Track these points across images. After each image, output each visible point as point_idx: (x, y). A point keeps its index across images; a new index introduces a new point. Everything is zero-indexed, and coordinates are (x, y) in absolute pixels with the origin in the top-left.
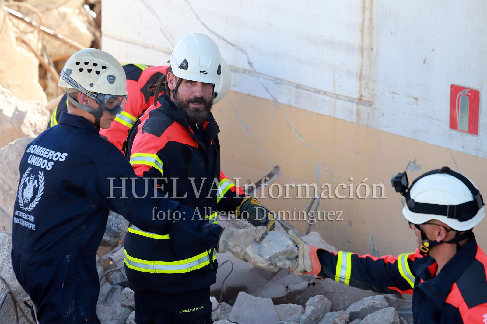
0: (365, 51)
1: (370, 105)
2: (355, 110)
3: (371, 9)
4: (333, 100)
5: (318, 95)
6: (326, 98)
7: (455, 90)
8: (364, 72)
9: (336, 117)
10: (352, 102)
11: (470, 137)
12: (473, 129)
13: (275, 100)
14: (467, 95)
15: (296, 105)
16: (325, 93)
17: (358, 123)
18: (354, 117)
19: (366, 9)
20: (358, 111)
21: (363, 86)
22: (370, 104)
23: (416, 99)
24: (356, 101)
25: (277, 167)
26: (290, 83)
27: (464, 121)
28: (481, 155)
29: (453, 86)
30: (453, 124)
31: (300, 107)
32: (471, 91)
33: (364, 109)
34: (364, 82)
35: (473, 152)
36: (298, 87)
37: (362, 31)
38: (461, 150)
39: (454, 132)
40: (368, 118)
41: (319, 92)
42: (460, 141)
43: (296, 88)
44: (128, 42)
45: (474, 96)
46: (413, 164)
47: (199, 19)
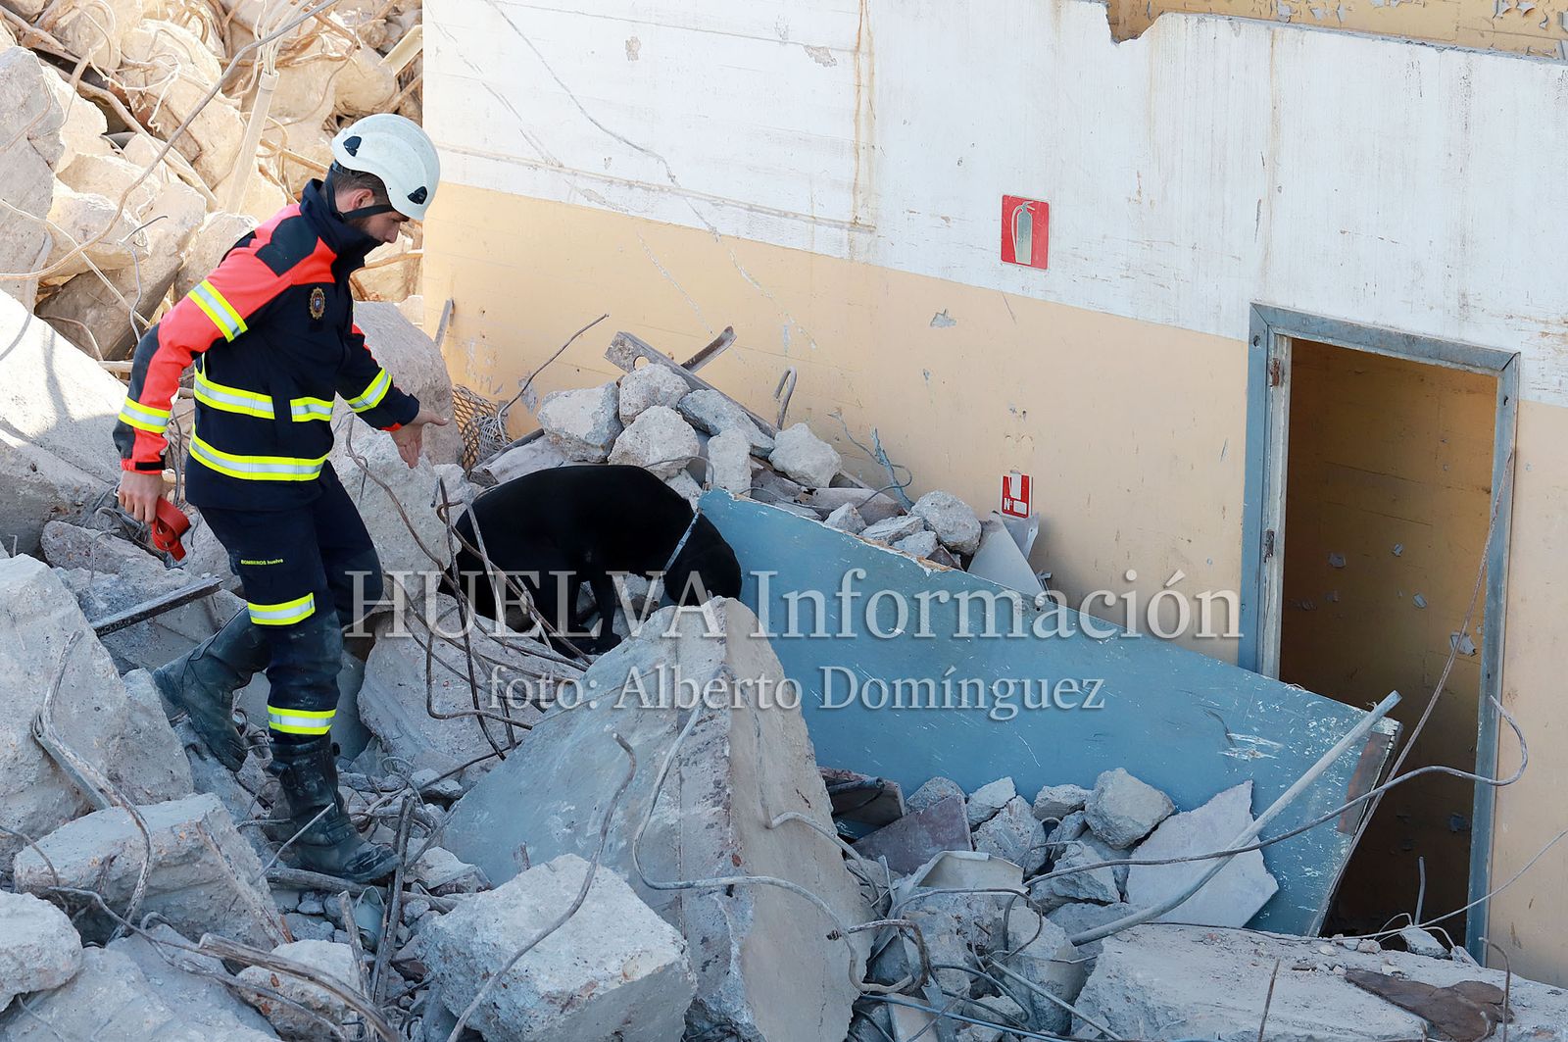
0: (861, 151)
1: (871, 232)
2: (845, 241)
3: (871, 87)
4: (810, 226)
5: (783, 220)
6: (796, 222)
7: (1010, 204)
8: (860, 182)
9: (814, 251)
10: (841, 228)
11: (1035, 273)
12: (1040, 259)
13: (713, 230)
14: (1029, 210)
15: (748, 237)
16: (796, 216)
17: (852, 258)
18: (845, 250)
19: (862, 88)
20: (851, 241)
21: (860, 203)
22: (871, 229)
23: (947, 219)
24: (848, 226)
25: (729, 330)
26: (737, 204)
27: (1023, 249)
28: (1052, 298)
29: (1005, 198)
30: (1008, 254)
31: (754, 239)
32: (1035, 204)
33: (862, 238)
34: (860, 198)
35: (1039, 295)
36: (751, 209)
37: (856, 121)
38: (1020, 292)
39: (1009, 266)
40: (868, 251)
41: (786, 215)
42: (1018, 279)
43: (748, 210)
44: (465, 153)
45: (1040, 211)
46: (942, 318)
47: (585, 113)
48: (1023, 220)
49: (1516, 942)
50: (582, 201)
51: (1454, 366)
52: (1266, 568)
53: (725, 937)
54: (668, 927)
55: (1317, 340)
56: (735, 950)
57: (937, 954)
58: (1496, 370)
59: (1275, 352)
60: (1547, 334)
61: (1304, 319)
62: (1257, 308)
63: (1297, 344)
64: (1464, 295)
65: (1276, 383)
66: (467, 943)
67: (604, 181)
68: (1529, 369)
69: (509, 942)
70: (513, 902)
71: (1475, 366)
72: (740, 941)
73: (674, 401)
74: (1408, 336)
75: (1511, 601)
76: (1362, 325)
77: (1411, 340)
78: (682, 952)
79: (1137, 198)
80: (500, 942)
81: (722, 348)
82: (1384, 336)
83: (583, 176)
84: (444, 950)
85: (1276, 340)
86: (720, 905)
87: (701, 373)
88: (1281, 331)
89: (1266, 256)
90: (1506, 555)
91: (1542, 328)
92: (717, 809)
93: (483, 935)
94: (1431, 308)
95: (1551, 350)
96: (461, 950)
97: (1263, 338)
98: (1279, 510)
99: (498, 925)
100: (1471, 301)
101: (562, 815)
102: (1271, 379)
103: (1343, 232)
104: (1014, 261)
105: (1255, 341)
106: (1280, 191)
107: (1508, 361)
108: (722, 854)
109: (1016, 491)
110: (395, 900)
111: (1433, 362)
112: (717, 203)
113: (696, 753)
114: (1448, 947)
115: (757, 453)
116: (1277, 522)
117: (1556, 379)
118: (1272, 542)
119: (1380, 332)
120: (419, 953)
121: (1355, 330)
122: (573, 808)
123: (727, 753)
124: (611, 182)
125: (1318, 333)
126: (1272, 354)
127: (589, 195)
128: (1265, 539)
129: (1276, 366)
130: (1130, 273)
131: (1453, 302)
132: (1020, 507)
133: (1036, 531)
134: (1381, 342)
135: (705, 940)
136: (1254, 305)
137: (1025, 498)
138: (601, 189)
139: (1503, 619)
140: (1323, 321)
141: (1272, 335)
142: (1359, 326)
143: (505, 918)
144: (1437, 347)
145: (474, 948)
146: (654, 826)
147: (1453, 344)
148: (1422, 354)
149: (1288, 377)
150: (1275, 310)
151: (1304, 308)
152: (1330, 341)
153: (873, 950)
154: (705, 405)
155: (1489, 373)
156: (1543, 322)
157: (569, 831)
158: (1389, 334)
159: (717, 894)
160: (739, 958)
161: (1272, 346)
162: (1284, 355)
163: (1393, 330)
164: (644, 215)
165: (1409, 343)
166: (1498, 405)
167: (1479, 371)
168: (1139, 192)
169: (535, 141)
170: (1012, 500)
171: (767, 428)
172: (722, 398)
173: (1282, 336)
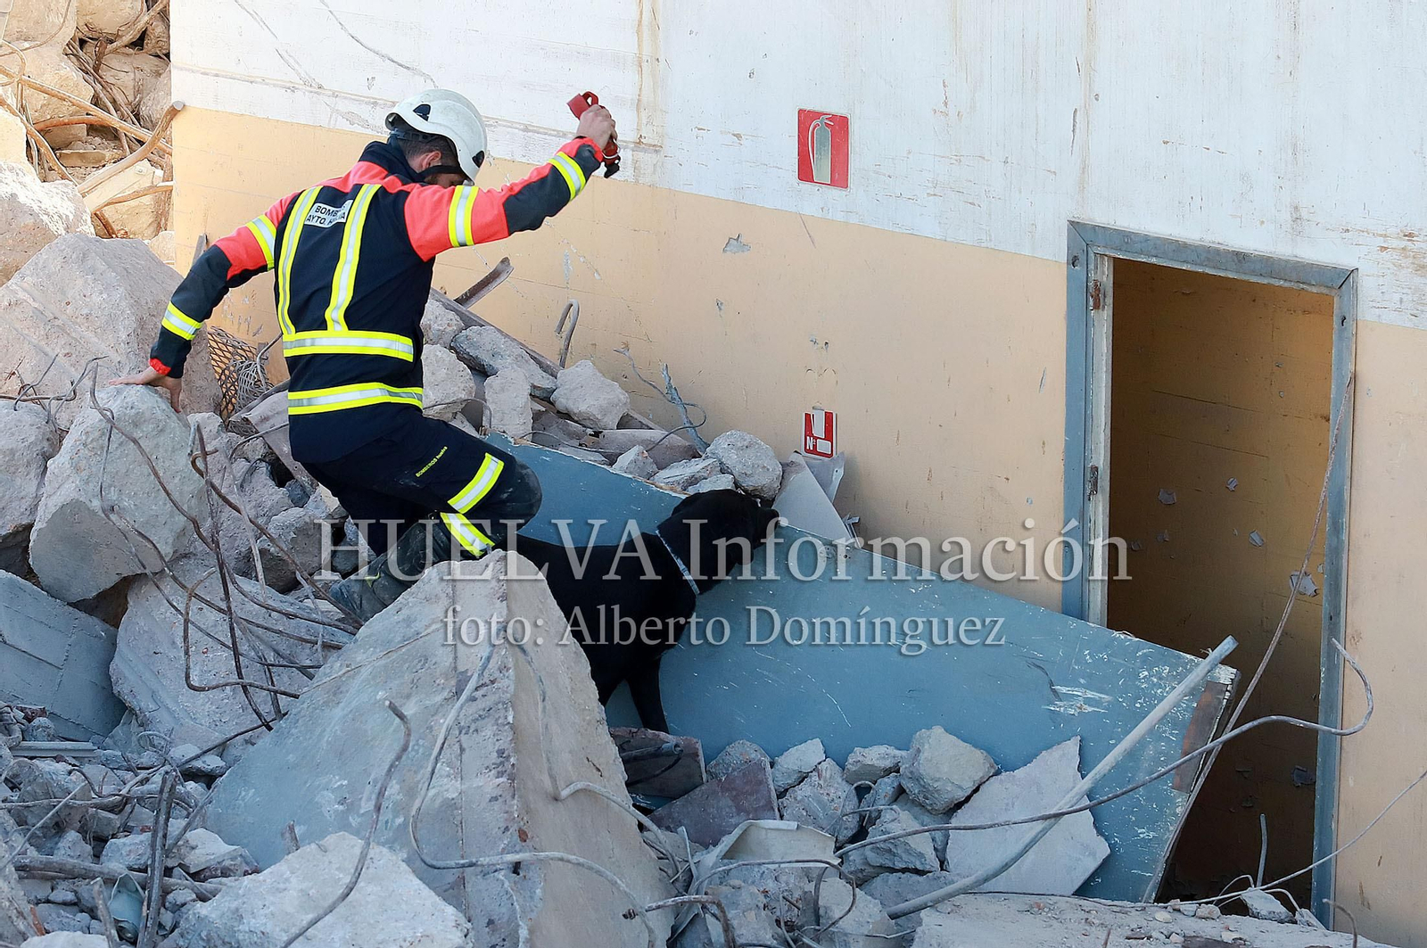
0: (644, 65)
1: (656, 151)
2: (629, 161)
7: (806, 119)
8: (644, 99)
10: (625, 148)
11: (835, 192)
12: (839, 178)
14: (827, 125)
15: (524, 160)
17: (637, 181)
20: (635, 162)
21: (644, 121)
22: (656, 149)
23: (738, 136)
24: (632, 145)
25: (505, 261)
26: (511, 125)
27: (822, 167)
28: (854, 220)
29: (801, 111)
30: (805, 173)
32: (833, 117)
33: (647, 158)
34: (644, 115)
35: (840, 217)
36: (526, 130)
37: (639, 31)
38: (819, 214)
39: (806, 186)
40: (654, 173)
41: (565, 135)
42: (817, 200)
43: (524, 131)
44: (217, 75)
45: (840, 126)
46: (736, 243)
47: (346, 30)
48: (820, 135)
49: (1365, 903)
50: (344, 125)
51: (1287, 285)
52: (1091, 505)
53: (512, 918)
54: (450, 910)
55: (1139, 260)
56: (523, 933)
57: (744, 931)
58: (1331, 288)
59: (1096, 273)
60: (1386, 248)
61: (1126, 237)
62: (1074, 225)
63: (1120, 266)
64: (1296, 208)
65: (1097, 306)
66: (233, 932)
67: (368, 103)
68: (1368, 286)
69: (278, 929)
70: (282, 886)
71: (1310, 284)
72: (529, 923)
73: (448, 338)
74: (1237, 254)
75: (1352, 537)
76: (1188, 242)
77: (1240, 258)
78: (465, 936)
79: (943, 109)
80: (268, 930)
81: (498, 281)
82: (1213, 254)
83: (346, 98)
84: (209, 941)
85: (1096, 260)
86: (507, 884)
87: (476, 308)
88: (1100, 250)
89: (1084, 169)
90: (1347, 487)
91: (1380, 242)
92: (501, 780)
93: (250, 923)
94: (1263, 222)
95: (1391, 266)
96: (227, 939)
97: (1082, 258)
98: (1103, 444)
99: (267, 911)
100: (1304, 214)
101: (333, 791)
102: (1091, 303)
103: (1165, 143)
104: (813, 181)
105: (1074, 261)
106: (1097, 99)
107: (1344, 279)
108: (507, 829)
109: (819, 429)
110: (156, 886)
111: (1265, 281)
113: (475, 721)
114: (1292, 910)
115: (537, 393)
116: (1100, 456)
117: (1397, 297)
118: (1096, 478)
119: (1208, 250)
120: (181, 943)
121: (1180, 247)
122: (345, 782)
123: (510, 719)
124: (375, 104)
125: (1141, 252)
126: (1092, 275)
127: (351, 118)
128: (1088, 475)
129: (1097, 288)
130: (937, 191)
131: (1286, 216)
132: (824, 446)
133: (841, 472)
134: (1208, 259)
135: (491, 922)
136: (1072, 223)
137: (829, 435)
138: (364, 112)
139: (1345, 556)
140: (1146, 238)
141: (1092, 255)
142: (1185, 244)
143: (273, 903)
144: (1269, 265)
145: (241, 938)
146: (433, 799)
147: (1287, 261)
148: (1253, 273)
149: (1109, 300)
150: (1094, 228)
151: (1126, 225)
152: (1154, 260)
153: (674, 929)
154: (482, 343)
155: (1325, 291)
156: (1381, 235)
157: (341, 807)
158: (1217, 251)
159: (503, 872)
160: (527, 941)
161: (1092, 267)
162: (1105, 276)
163: (1222, 247)
165: (1239, 261)
166: (1335, 326)
167: (1314, 290)
168: (946, 104)
169: (291, 61)
170: (816, 438)
171: (548, 366)
172: (499, 335)
173: (1103, 255)
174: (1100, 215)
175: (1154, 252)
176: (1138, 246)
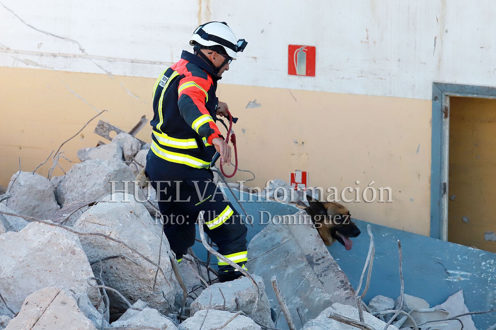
7: (293, 48)
11: (308, 79)
12: (311, 73)
13: (110, 74)
14: (304, 51)
15: (132, 75)
23: (255, 58)
25: (144, 117)
26: (124, 60)
27: (301, 69)
28: (318, 89)
29: (290, 46)
31: (136, 76)
32: (307, 47)
35: (311, 89)
37: (199, 16)
38: (299, 88)
39: (293, 77)
41: (155, 63)
42: (298, 83)
45: (311, 51)
46: (254, 104)
47: (24, 22)
48: (301, 55)
50: (24, 66)
52: (442, 199)
55: (467, 96)
59: (444, 103)
62: (436, 85)
63: (453, 99)
65: (446, 117)
67: (37, 55)
79: (366, 41)
83: (23, 53)
85: (444, 98)
88: (448, 94)
89: (440, 61)
97: (439, 97)
102: (444, 115)
103: (482, 48)
104: (296, 75)
105: (435, 98)
106: (447, 32)
109: (298, 179)
112: (112, 60)
116: (446, 179)
118: (445, 187)
124: (42, 55)
127: (27, 62)
128: (442, 186)
129: (445, 109)
130: (363, 75)
132: (302, 186)
136: (434, 83)
137: (304, 181)
138: (36, 59)
140: (473, 87)
141: (443, 96)
149: (449, 114)
150: (446, 85)
151: (462, 82)
152: (475, 96)
161: (443, 100)
162: (447, 103)
164: (65, 70)
168: (367, 38)
170: (297, 183)
173: (447, 96)
174: (448, 79)
175: (476, 92)
176: (468, 91)
